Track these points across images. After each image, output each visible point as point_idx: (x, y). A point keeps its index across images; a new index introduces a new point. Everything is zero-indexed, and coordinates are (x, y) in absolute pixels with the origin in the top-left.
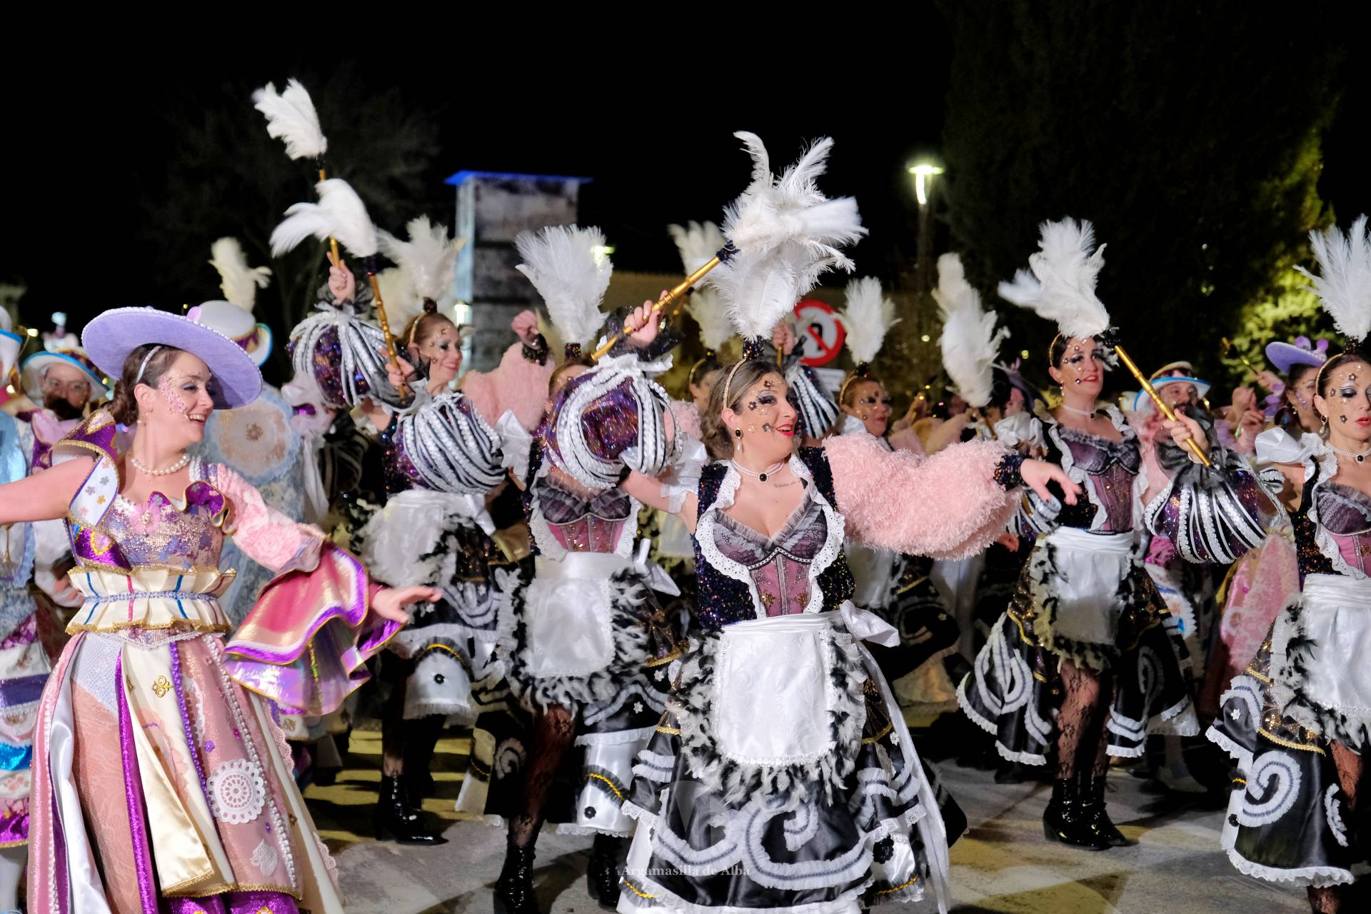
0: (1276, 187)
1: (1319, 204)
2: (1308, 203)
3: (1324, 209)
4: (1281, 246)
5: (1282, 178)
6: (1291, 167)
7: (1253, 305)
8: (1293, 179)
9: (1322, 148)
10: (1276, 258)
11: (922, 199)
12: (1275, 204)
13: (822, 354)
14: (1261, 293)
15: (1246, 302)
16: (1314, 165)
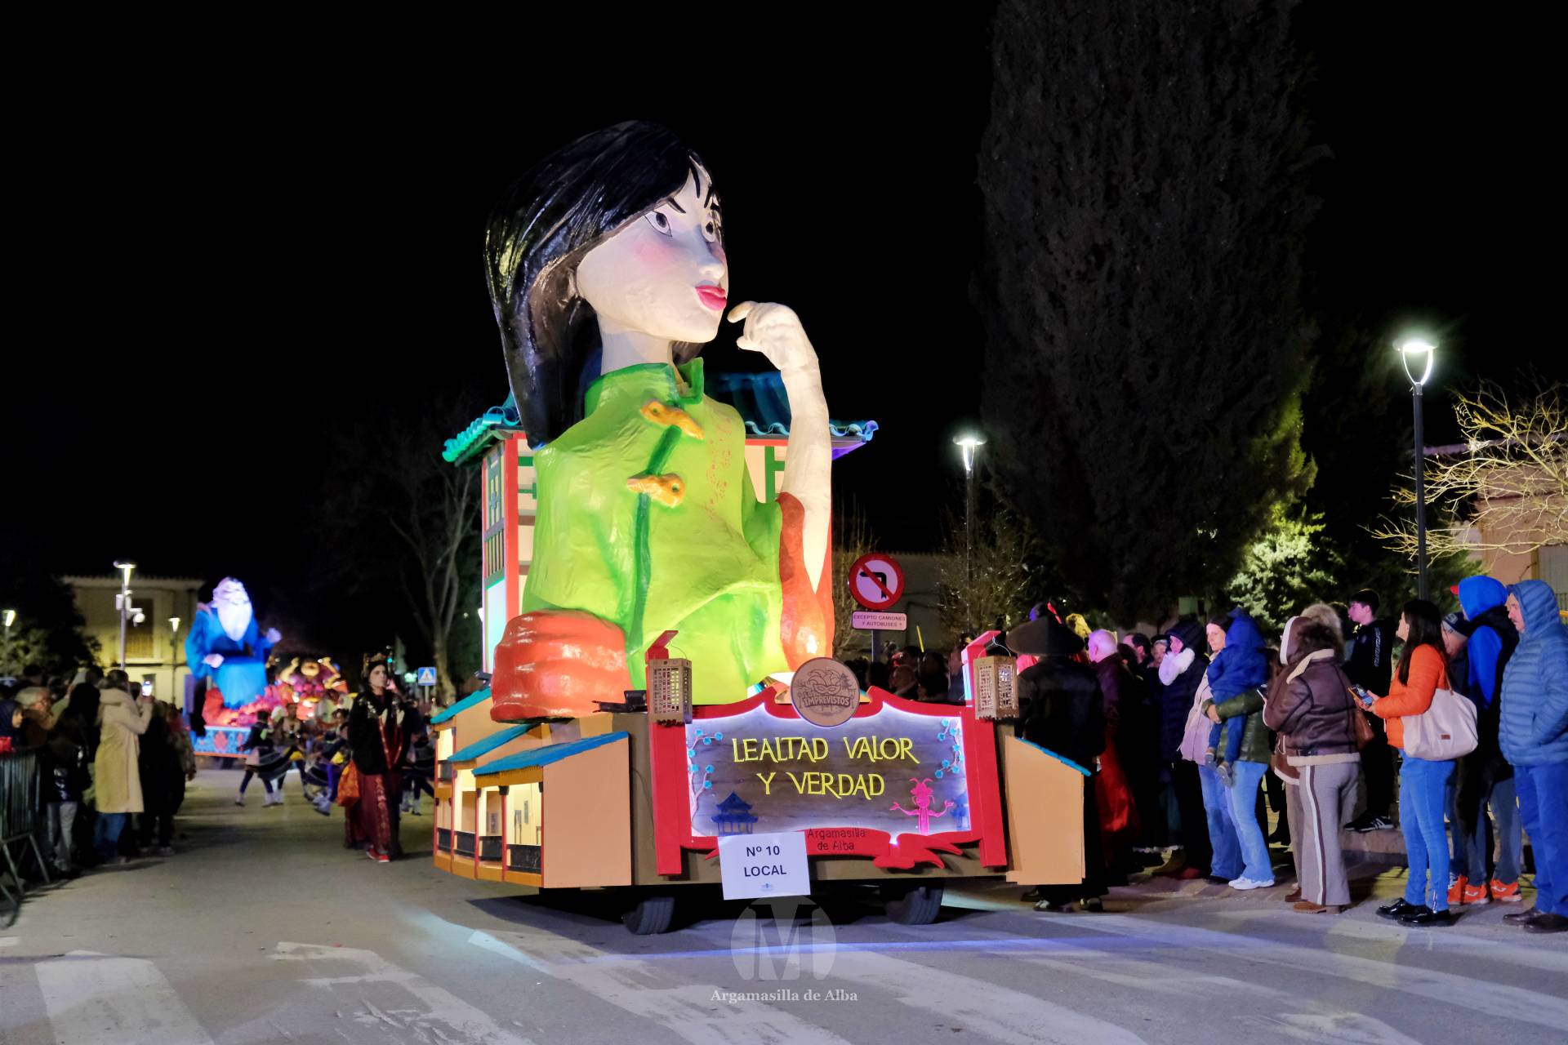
0: (1265, 443)
1: (1302, 456)
2: (1293, 455)
3: (1307, 460)
4: (1273, 492)
5: (1270, 436)
6: (1277, 426)
7: (1252, 544)
8: (1279, 436)
9: (1303, 408)
10: (1271, 502)
11: (968, 468)
12: (1264, 460)
13: (884, 599)
14: (1259, 533)
15: (1244, 541)
16: (1296, 423)
